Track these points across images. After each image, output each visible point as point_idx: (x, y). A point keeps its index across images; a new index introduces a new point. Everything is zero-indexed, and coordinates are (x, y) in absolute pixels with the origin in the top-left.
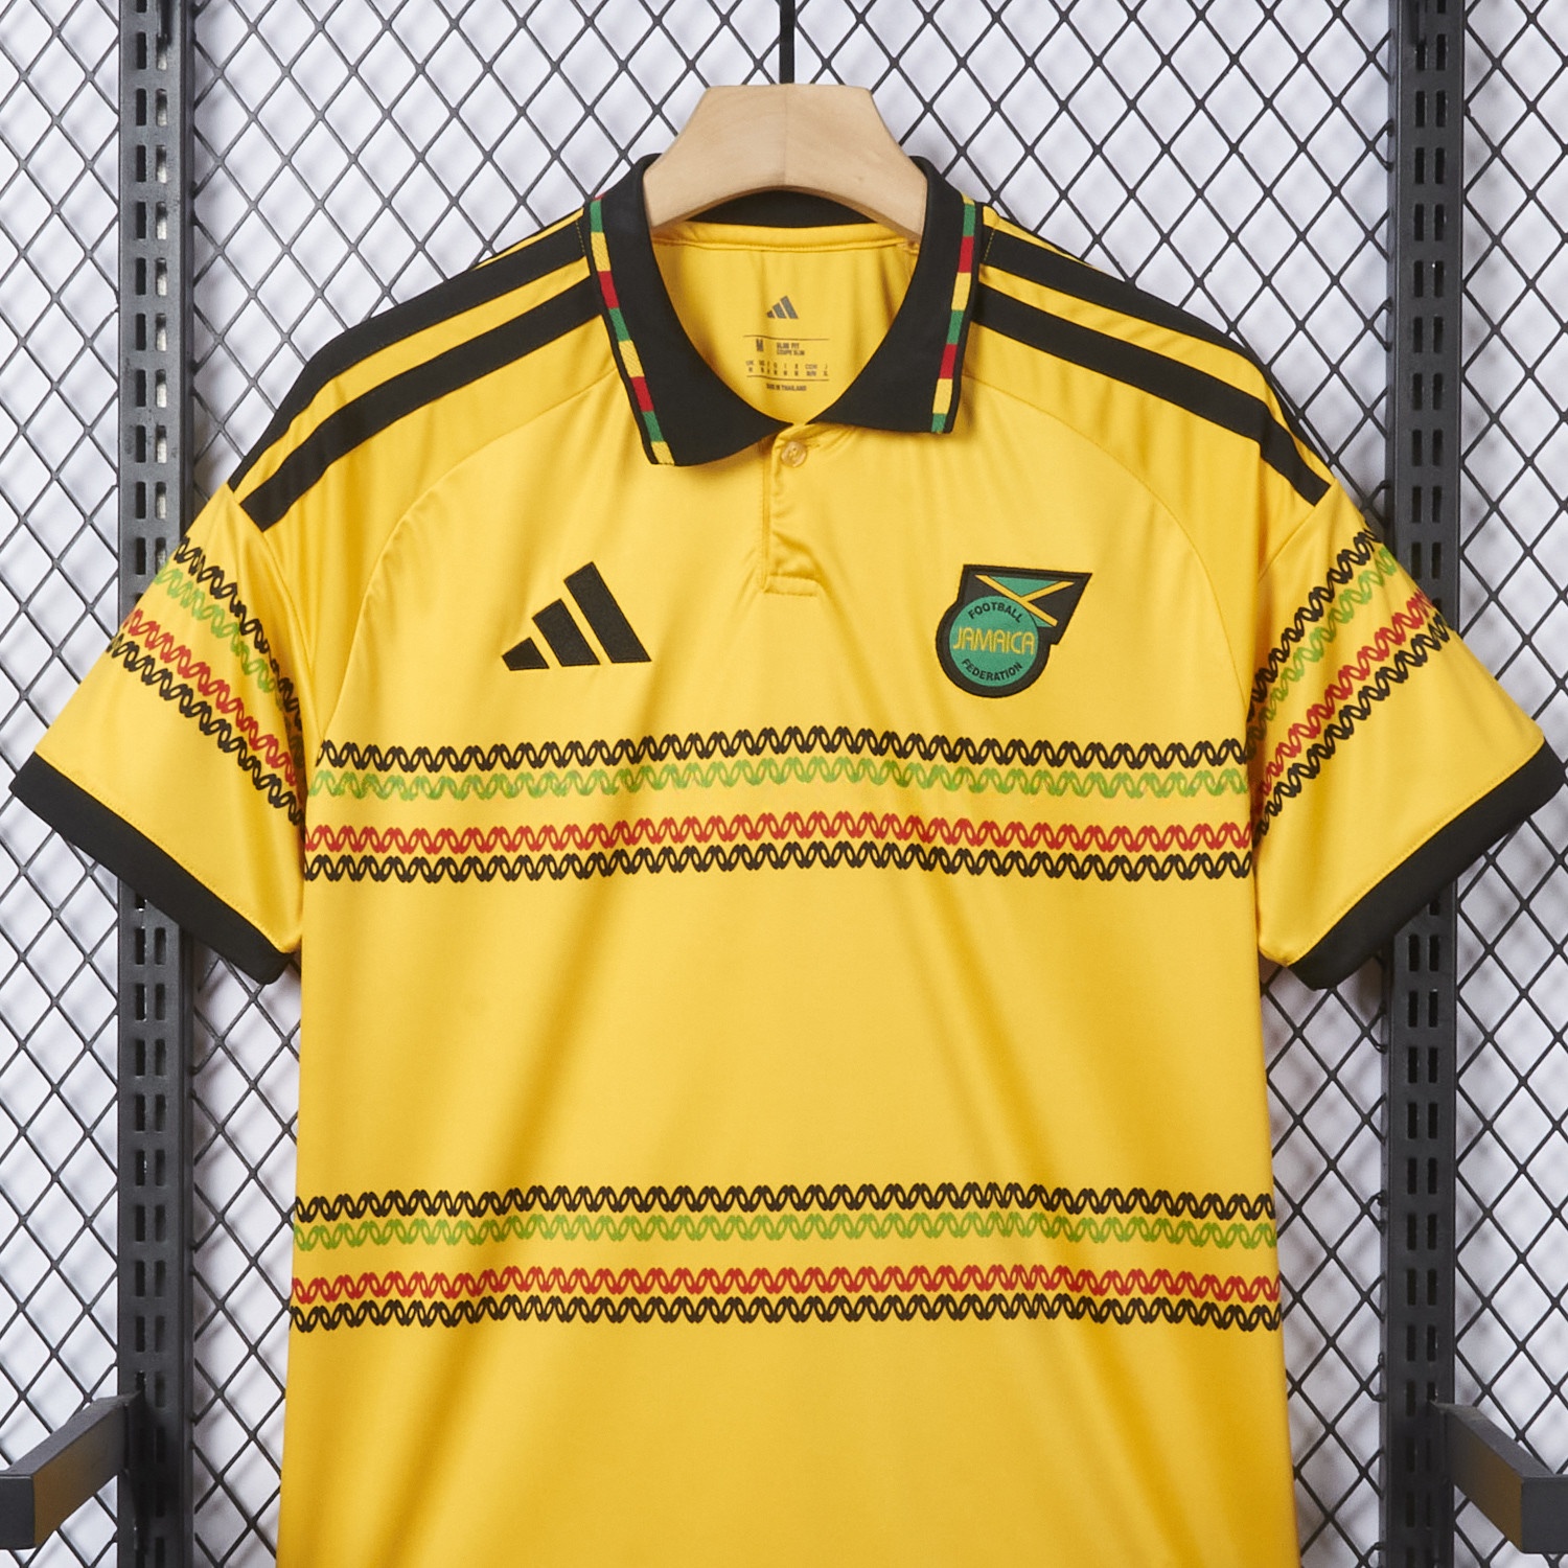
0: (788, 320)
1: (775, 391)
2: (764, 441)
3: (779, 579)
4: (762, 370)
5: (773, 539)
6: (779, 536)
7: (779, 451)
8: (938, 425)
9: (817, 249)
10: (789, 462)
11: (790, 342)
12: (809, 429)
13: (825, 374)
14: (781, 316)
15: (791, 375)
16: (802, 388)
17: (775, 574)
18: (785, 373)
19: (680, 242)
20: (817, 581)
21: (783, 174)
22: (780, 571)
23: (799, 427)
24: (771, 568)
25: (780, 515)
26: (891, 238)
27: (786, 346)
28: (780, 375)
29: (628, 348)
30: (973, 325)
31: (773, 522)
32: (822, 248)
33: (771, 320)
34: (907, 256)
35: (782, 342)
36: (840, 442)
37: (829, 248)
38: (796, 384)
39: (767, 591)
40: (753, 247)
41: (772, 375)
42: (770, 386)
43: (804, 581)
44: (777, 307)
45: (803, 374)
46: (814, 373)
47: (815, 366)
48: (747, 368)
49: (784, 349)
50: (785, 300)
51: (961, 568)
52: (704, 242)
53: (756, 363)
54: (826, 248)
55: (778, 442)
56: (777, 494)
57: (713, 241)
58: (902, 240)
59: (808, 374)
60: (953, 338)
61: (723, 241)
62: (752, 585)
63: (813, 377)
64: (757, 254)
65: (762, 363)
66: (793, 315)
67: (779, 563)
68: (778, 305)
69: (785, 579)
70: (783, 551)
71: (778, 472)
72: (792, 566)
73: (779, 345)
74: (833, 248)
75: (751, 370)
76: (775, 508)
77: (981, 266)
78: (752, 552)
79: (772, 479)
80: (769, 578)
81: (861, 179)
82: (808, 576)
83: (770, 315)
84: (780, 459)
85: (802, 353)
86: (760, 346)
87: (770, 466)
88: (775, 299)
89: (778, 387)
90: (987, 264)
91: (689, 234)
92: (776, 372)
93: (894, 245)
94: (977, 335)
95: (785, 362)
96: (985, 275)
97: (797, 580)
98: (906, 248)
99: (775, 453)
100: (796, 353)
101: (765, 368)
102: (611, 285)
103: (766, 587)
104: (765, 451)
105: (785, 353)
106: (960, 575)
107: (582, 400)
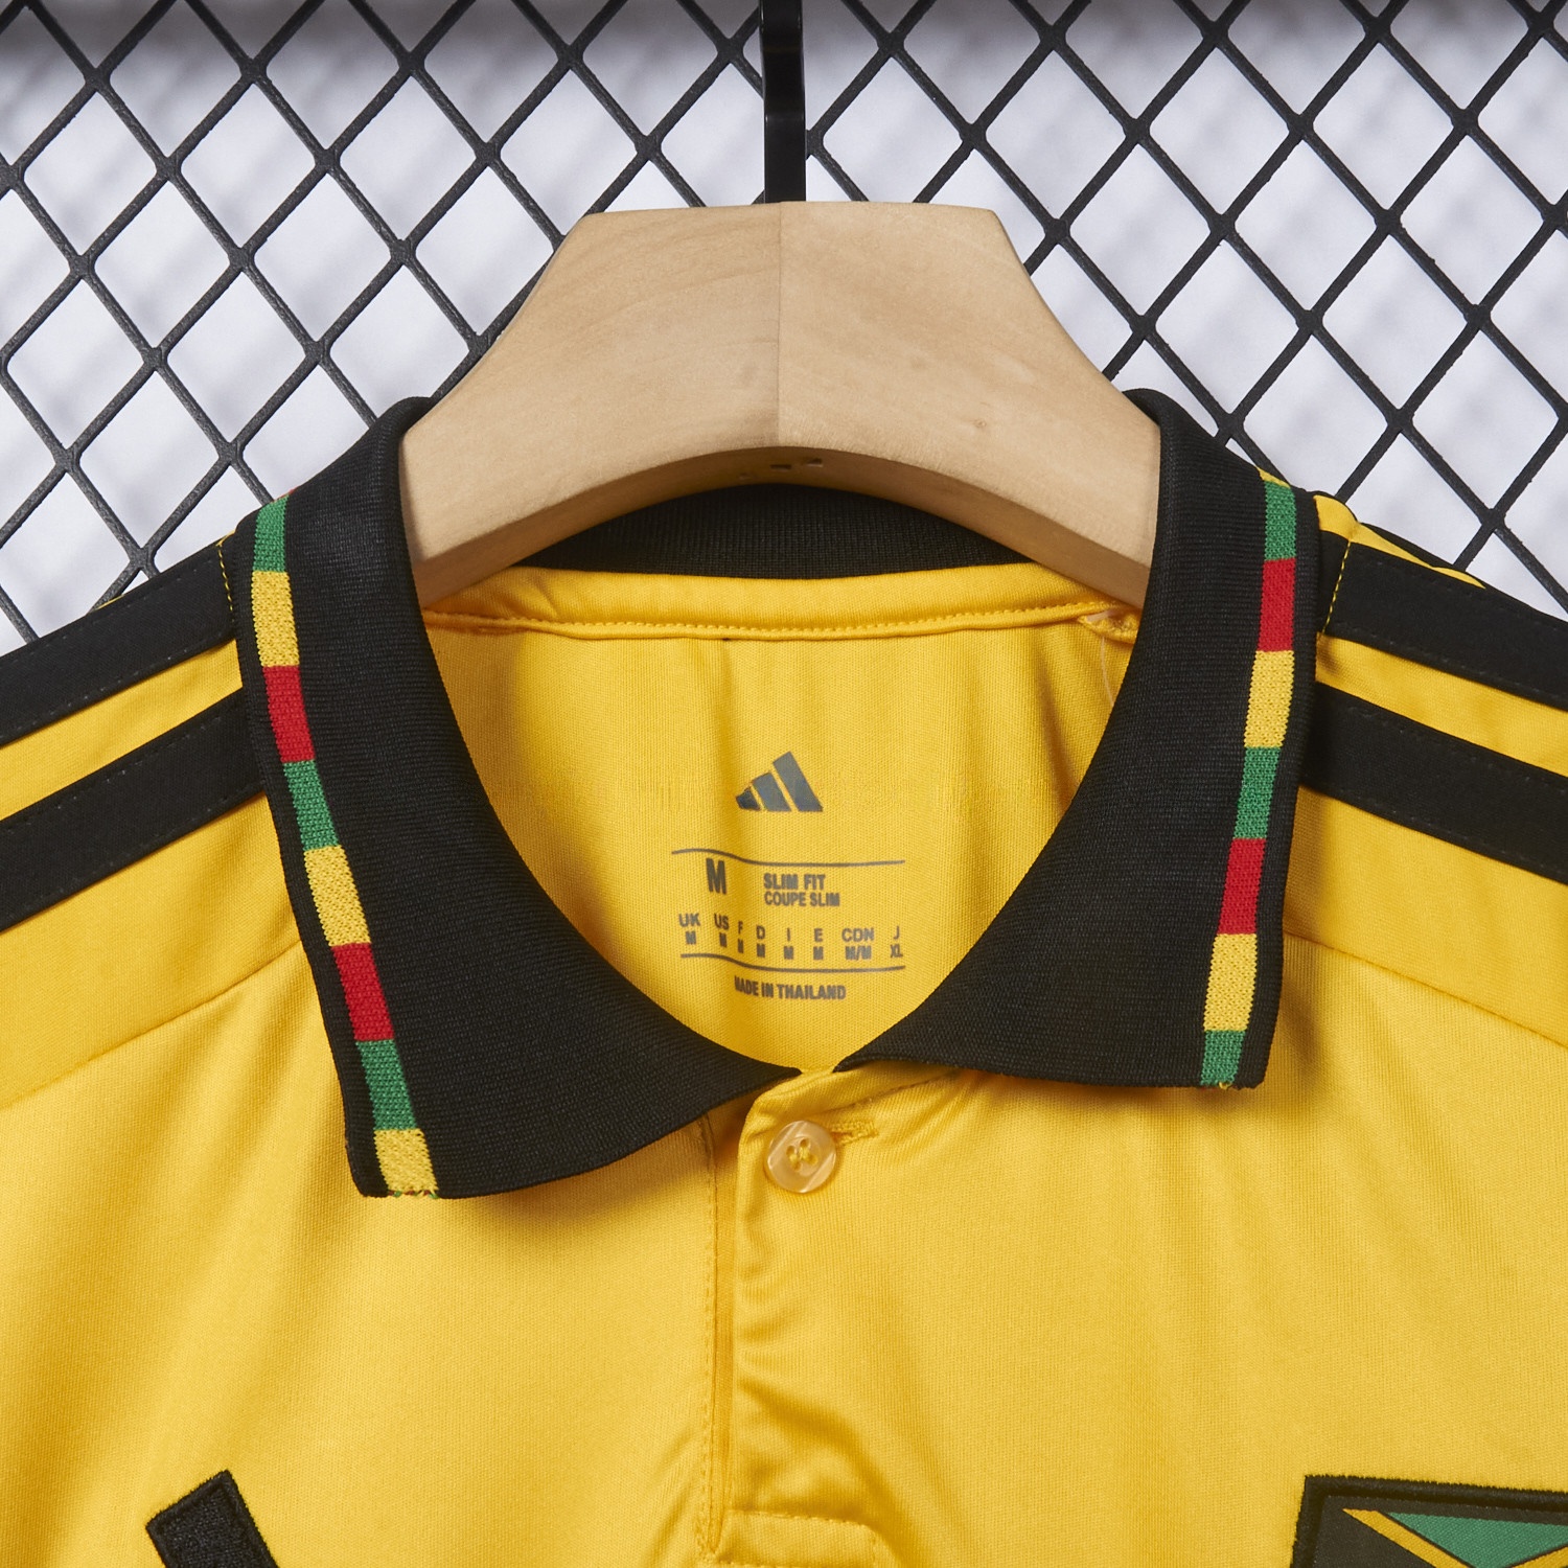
0: (794, 819)
1: (762, 1002)
2: (719, 1117)
3: (760, 1520)
4: (723, 941)
5: (743, 1403)
6: (758, 1391)
7: (757, 1146)
8: (1219, 1066)
9: (871, 630)
10: (791, 1179)
11: (801, 872)
12: (848, 1083)
13: (896, 951)
14: (778, 804)
15: (804, 958)
16: (834, 993)
17: (748, 1506)
18: (789, 953)
19: (514, 622)
20: (874, 1525)
21: (771, 418)
22: (763, 1497)
23: (817, 1078)
24: (736, 1489)
25: (762, 1332)
26: (1062, 601)
27: (790, 881)
28: (775, 957)
29: (329, 868)
30: (1304, 796)
31: (743, 1354)
32: (881, 630)
33: (749, 814)
34: (1104, 648)
35: (779, 872)
36: (935, 1121)
37: (902, 628)
38: (816, 981)
39: (726, 1558)
40: (700, 630)
41: (750, 956)
42: (745, 987)
43: (833, 1527)
44: (764, 781)
45: (835, 956)
46: (866, 953)
47: (868, 934)
48: (681, 933)
49: (783, 890)
50: (786, 764)
51: (1299, 1487)
52: (571, 619)
53: (706, 919)
54: (892, 629)
55: (756, 1122)
56: (753, 1271)
57: (596, 618)
58: (1092, 606)
59: (850, 953)
60: (1251, 823)
61: (620, 617)
62: (683, 1541)
63: (861, 963)
64: (711, 649)
65: (722, 922)
66: (808, 802)
67: (761, 1471)
68: (767, 776)
69: (780, 1521)
70: (770, 1440)
71: (756, 1211)
72: (797, 1482)
73: (769, 881)
74: (912, 627)
75: (691, 939)
76: (746, 1313)
77: (1321, 640)
78: (682, 1440)
79: (740, 1226)
80: (732, 1520)
81: (980, 425)
82: (848, 1512)
83: (746, 802)
84: (763, 1172)
85: (834, 900)
86: (716, 879)
87: (733, 1193)
88: (758, 762)
89: (768, 990)
90: (1333, 633)
91: (535, 600)
92: (761, 951)
93: (1072, 621)
94: (1317, 824)
95: (787, 924)
96: (1330, 664)
97: (816, 1522)
98: (1104, 626)
99: (748, 1152)
100: (815, 901)
101: (732, 935)
102: (297, 704)
103: (721, 1548)
104: (720, 1150)
105: (787, 901)
106: (1294, 1507)
107: (220, 1018)
